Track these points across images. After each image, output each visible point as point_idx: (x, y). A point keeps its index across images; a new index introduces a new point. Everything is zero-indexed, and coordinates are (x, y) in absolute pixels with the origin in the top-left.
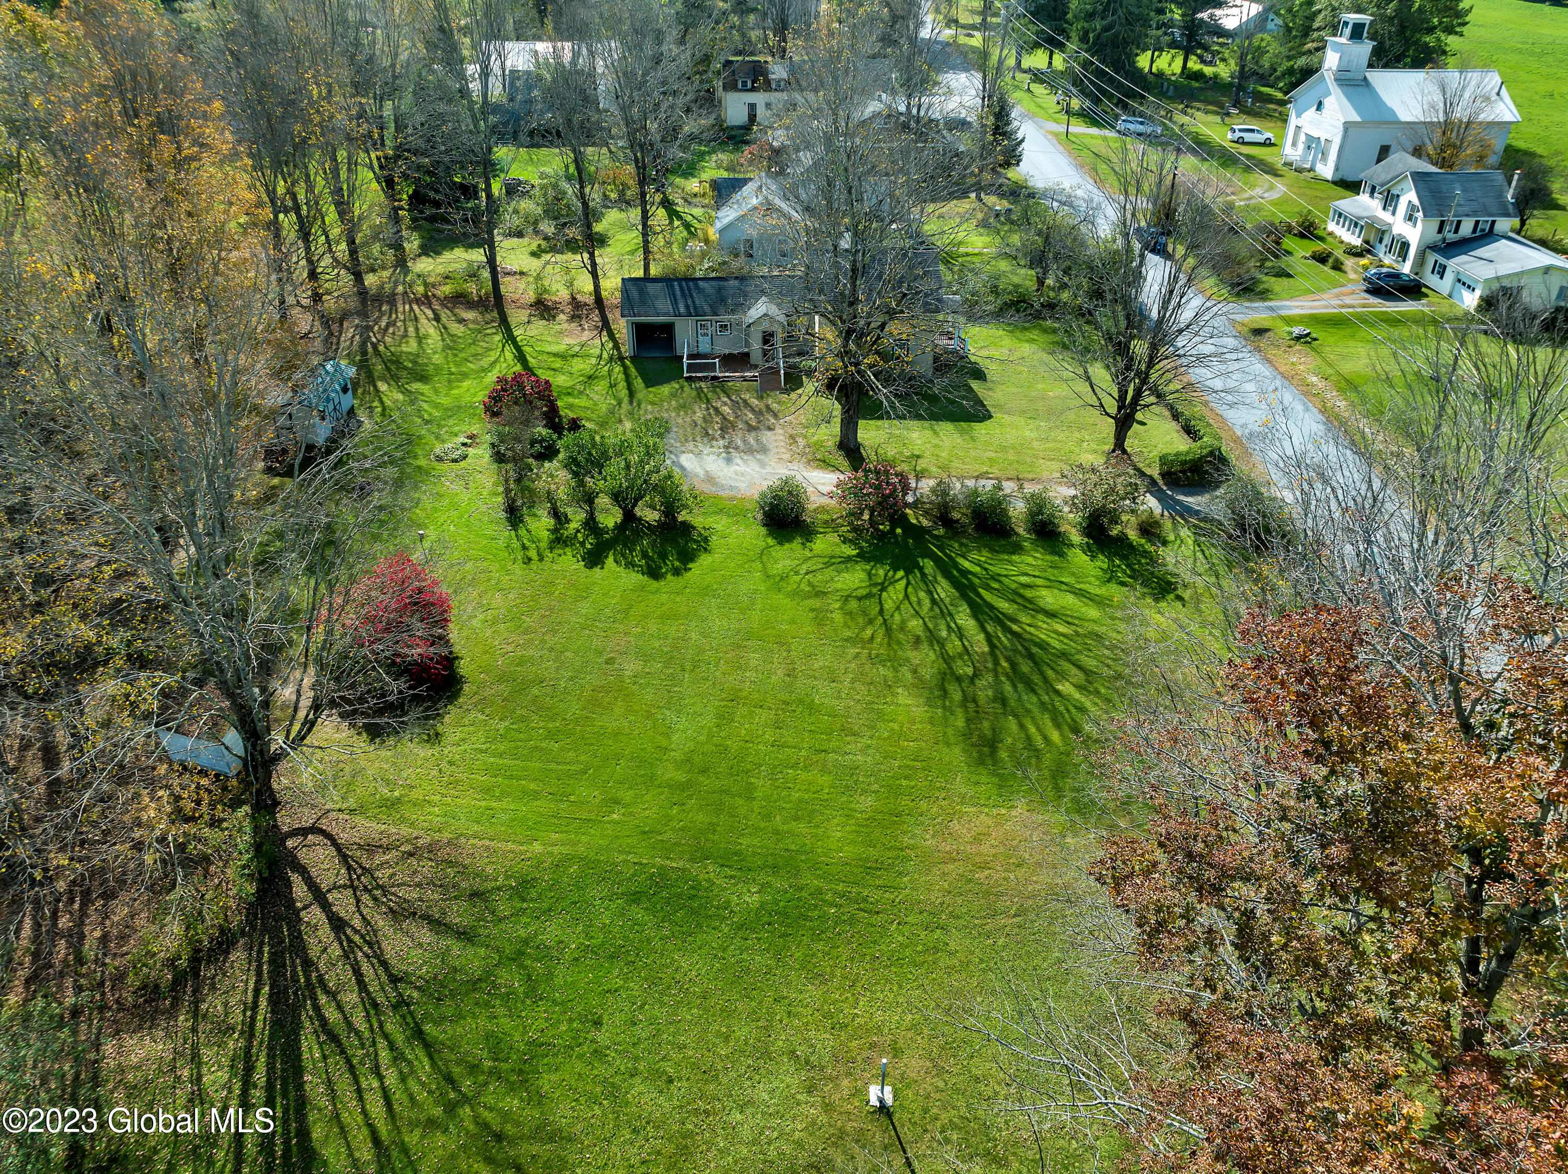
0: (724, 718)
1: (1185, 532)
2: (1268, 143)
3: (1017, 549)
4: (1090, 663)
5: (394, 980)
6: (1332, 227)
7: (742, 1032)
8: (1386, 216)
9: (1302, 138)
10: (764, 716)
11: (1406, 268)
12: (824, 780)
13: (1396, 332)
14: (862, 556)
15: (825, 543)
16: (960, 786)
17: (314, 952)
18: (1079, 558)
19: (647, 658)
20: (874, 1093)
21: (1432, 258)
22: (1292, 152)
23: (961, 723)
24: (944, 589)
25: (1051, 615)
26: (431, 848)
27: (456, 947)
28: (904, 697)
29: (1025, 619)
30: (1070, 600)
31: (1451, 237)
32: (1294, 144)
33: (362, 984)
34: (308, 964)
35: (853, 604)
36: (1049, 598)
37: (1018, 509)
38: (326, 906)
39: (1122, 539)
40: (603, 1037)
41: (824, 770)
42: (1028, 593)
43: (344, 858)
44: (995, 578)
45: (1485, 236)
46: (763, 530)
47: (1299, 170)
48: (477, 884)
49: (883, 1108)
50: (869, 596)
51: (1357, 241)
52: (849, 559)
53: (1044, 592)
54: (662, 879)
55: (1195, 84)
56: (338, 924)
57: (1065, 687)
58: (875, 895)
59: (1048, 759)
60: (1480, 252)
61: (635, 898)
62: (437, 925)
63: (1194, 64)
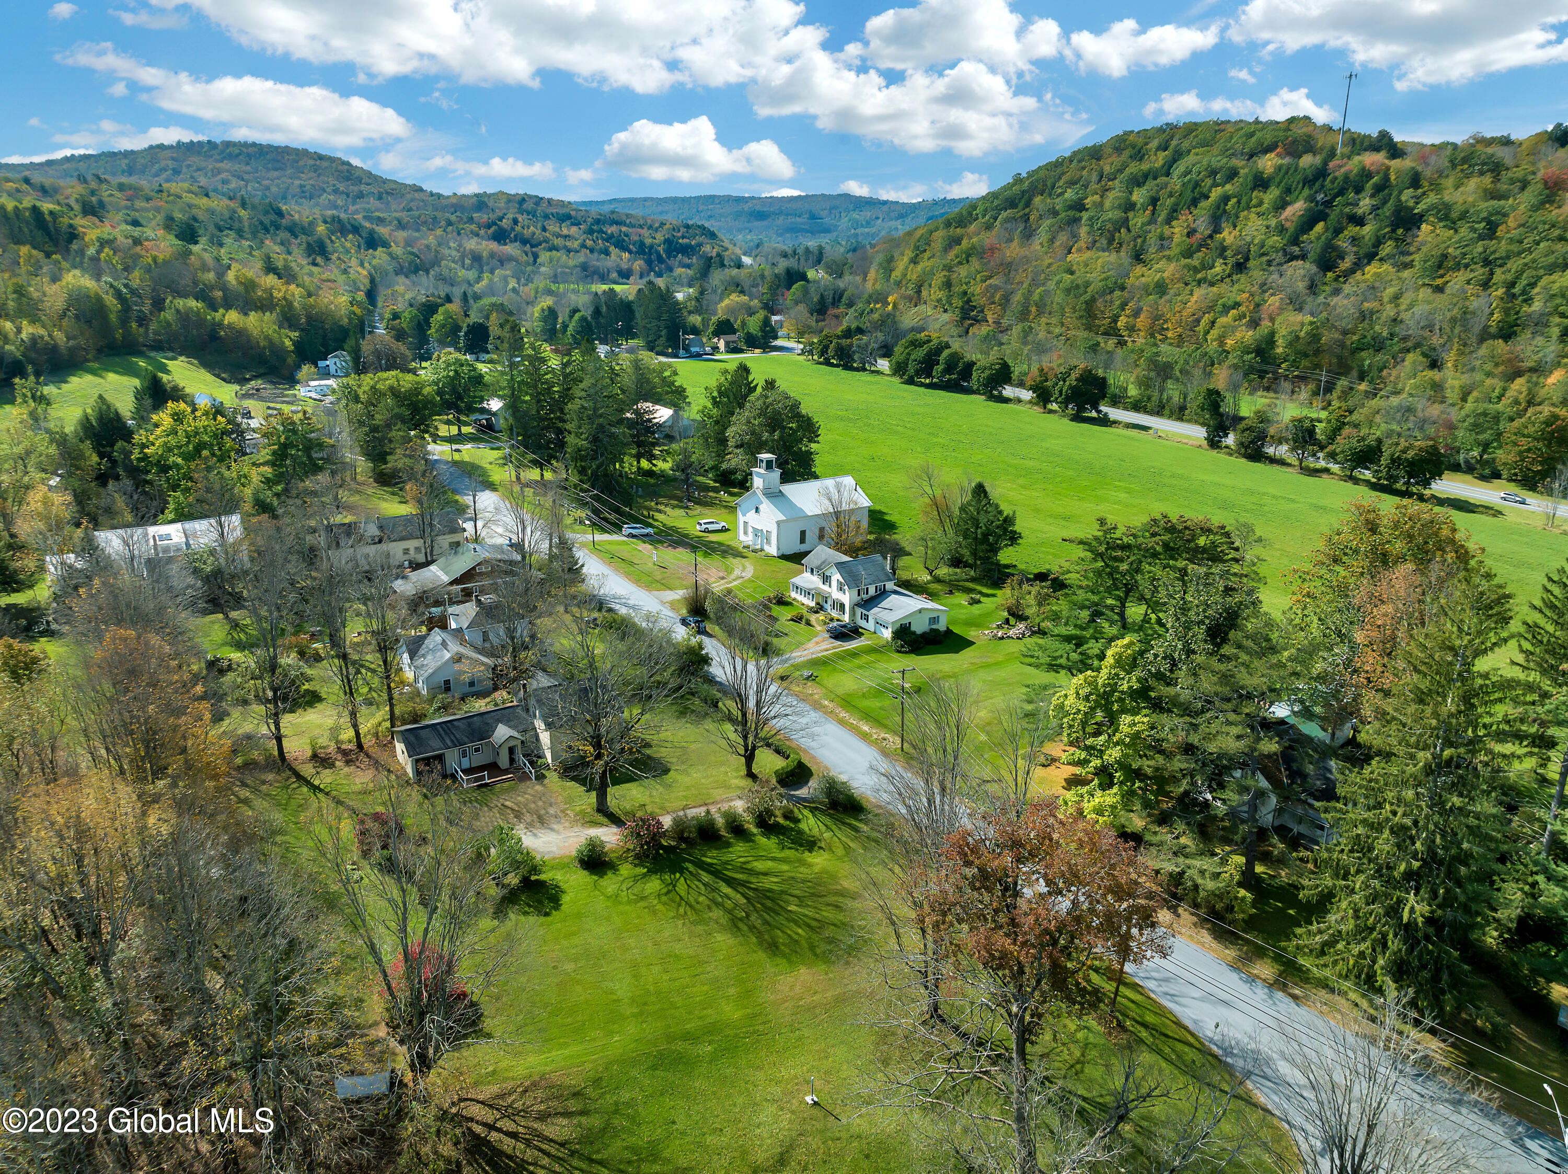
0: (636, 976)
1: (806, 812)
2: (724, 530)
3: (728, 845)
4: (797, 892)
5: (562, 1145)
6: (794, 595)
7: (740, 1101)
8: (826, 588)
9: (750, 530)
10: (656, 969)
11: (846, 618)
12: (705, 988)
13: (857, 661)
14: (651, 872)
15: (626, 870)
16: (771, 969)
17: (509, 1151)
18: (762, 840)
19: (575, 960)
20: (809, 1099)
21: (859, 611)
22: (747, 539)
23: (754, 940)
24: (706, 877)
25: (766, 874)
26: (535, 1084)
27: (583, 1119)
28: (719, 937)
29: (754, 880)
30: (770, 864)
31: (865, 597)
32: (746, 533)
33: (548, 1154)
34: (510, 1157)
35: (664, 898)
36: (759, 866)
37: (720, 821)
38: (499, 1130)
39: (777, 825)
40: (680, 1126)
41: (704, 984)
42: (749, 866)
43: (491, 1106)
44: (727, 863)
45: (882, 594)
46: (585, 873)
47: (755, 551)
48: (572, 1090)
49: (816, 1103)
50: (669, 892)
51: (813, 604)
52: (644, 875)
53: (756, 864)
54: (661, 1056)
55: (652, 481)
56: (514, 1135)
57: (792, 908)
58: (761, 1028)
59: (803, 942)
60: (883, 604)
61: (654, 1068)
62: (567, 1114)
63: (645, 464)
